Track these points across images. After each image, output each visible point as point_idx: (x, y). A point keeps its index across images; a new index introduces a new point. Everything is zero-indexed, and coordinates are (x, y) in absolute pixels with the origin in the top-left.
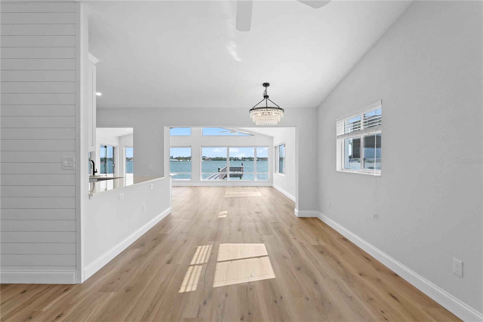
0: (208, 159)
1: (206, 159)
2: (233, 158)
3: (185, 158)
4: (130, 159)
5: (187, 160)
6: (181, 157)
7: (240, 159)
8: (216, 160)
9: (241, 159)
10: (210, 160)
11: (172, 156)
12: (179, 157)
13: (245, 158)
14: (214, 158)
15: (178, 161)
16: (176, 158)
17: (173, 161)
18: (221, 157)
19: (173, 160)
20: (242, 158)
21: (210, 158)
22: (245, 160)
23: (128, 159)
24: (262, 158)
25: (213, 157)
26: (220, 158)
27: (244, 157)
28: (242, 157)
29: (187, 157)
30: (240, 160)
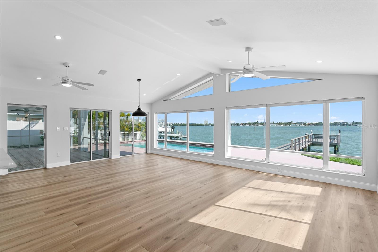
0: (310, 124)
1: (307, 124)
2: (340, 123)
3: (285, 123)
4: (240, 124)
5: (287, 125)
6: (281, 123)
7: (349, 124)
10: (311, 125)
11: (273, 122)
12: (279, 123)
14: (316, 123)
15: (279, 126)
16: (277, 123)
17: (274, 126)
19: (274, 125)
20: (353, 123)
21: (312, 124)
22: (356, 125)
23: (239, 124)
25: (316, 122)
28: (353, 122)
29: (288, 122)
30: (350, 125)
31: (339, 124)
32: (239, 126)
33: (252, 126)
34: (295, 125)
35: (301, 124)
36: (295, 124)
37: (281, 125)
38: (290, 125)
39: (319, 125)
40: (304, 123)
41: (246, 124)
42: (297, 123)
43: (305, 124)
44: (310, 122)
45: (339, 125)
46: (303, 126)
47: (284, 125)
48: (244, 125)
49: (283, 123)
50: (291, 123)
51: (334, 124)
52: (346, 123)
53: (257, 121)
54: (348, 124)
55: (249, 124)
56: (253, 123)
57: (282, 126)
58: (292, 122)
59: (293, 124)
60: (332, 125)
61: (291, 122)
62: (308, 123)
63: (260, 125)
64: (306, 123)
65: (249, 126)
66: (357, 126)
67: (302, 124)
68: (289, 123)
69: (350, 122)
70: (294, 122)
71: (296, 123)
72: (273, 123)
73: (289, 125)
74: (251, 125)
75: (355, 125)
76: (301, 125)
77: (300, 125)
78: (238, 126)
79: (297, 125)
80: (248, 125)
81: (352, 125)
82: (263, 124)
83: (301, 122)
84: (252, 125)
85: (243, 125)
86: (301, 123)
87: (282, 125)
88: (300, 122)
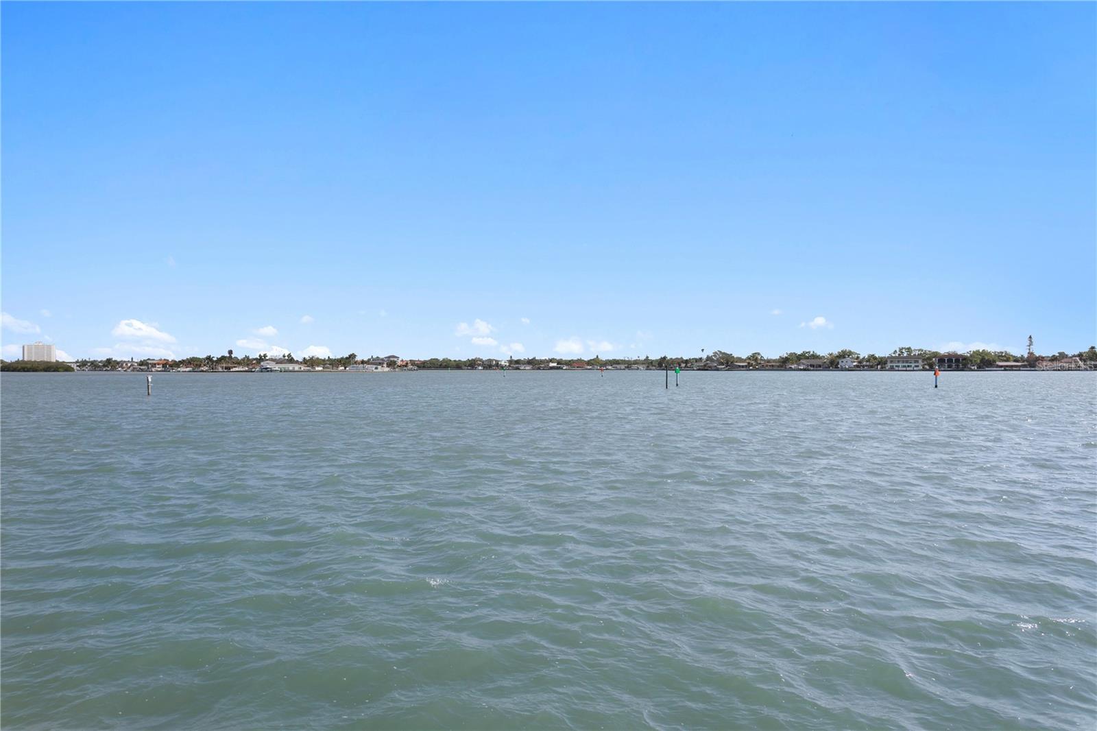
0: (406, 365)
1: (399, 363)
2: (481, 360)
3: (331, 360)
4: (154, 365)
5: (338, 368)
6: (318, 359)
7: (503, 363)
8: (429, 368)
9: (508, 364)
10: (410, 366)
11: (289, 356)
12: (311, 359)
13: (518, 362)
14: (424, 362)
15: (309, 371)
16: (305, 361)
17: (291, 371)
18: (444, 357)
19: (291, 367)
20: (511, 362)
21: (413, 362)
23: (147, 364)
24: (570, 361)
25: (422, 359)
26: (444, 360)
27: (515, 358)
28: (509, 359)
29: (339, 357)
30: (502, 368)
31: (479, 365)
32: (148, 370)
33: (203, 371)
34: (361, 365)
35: (380, 364)
36: (363, 362)
37: (317, 369)
38: (345, 368)
39: (430, 367)
40: (392, 359)
41: (176, 364)
42: (369, 360)
43: (391, 362)
44: (407, 358)
45: (480, 368)
46: (387, 369)
47: (328, 368)
48: (168, 366)
49: (324, 360)
50: (349, 361)
51: (469, 366)
52: (496, 361)
53: (230, 352)
54: (500, 363)
55: (193, 363)
56: (209, 358)
57: (319, 371)
58: (352, 356)
59: (356, 363)
60: (464, 367)
61: (350, 356)
62: (402, 361)
63: (237, 369)
64: (396, 359)
65: (190, 371)
66: (519, 369)
67: (385, 365)
68: (342, 358)
69: (504, 360)
70: (359, 358)
71: (366, 359)
72: (291, 360)
73: (343, 368)
74: (200, 366)
75: (515, 366)
76: (379, 367)
77: (376, 368)
78: (142, 370)
79: (367, 366)
80: (188, 369)
81: (509, 366)
82: (248, 365)
83: (382, 356)
84: (205, 368)
85: (164, 366)
86: (382, 359)
87: (320, 369)
88: (378, 357)
